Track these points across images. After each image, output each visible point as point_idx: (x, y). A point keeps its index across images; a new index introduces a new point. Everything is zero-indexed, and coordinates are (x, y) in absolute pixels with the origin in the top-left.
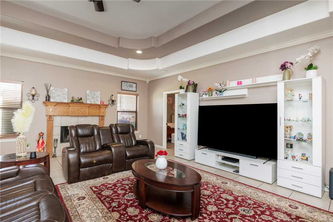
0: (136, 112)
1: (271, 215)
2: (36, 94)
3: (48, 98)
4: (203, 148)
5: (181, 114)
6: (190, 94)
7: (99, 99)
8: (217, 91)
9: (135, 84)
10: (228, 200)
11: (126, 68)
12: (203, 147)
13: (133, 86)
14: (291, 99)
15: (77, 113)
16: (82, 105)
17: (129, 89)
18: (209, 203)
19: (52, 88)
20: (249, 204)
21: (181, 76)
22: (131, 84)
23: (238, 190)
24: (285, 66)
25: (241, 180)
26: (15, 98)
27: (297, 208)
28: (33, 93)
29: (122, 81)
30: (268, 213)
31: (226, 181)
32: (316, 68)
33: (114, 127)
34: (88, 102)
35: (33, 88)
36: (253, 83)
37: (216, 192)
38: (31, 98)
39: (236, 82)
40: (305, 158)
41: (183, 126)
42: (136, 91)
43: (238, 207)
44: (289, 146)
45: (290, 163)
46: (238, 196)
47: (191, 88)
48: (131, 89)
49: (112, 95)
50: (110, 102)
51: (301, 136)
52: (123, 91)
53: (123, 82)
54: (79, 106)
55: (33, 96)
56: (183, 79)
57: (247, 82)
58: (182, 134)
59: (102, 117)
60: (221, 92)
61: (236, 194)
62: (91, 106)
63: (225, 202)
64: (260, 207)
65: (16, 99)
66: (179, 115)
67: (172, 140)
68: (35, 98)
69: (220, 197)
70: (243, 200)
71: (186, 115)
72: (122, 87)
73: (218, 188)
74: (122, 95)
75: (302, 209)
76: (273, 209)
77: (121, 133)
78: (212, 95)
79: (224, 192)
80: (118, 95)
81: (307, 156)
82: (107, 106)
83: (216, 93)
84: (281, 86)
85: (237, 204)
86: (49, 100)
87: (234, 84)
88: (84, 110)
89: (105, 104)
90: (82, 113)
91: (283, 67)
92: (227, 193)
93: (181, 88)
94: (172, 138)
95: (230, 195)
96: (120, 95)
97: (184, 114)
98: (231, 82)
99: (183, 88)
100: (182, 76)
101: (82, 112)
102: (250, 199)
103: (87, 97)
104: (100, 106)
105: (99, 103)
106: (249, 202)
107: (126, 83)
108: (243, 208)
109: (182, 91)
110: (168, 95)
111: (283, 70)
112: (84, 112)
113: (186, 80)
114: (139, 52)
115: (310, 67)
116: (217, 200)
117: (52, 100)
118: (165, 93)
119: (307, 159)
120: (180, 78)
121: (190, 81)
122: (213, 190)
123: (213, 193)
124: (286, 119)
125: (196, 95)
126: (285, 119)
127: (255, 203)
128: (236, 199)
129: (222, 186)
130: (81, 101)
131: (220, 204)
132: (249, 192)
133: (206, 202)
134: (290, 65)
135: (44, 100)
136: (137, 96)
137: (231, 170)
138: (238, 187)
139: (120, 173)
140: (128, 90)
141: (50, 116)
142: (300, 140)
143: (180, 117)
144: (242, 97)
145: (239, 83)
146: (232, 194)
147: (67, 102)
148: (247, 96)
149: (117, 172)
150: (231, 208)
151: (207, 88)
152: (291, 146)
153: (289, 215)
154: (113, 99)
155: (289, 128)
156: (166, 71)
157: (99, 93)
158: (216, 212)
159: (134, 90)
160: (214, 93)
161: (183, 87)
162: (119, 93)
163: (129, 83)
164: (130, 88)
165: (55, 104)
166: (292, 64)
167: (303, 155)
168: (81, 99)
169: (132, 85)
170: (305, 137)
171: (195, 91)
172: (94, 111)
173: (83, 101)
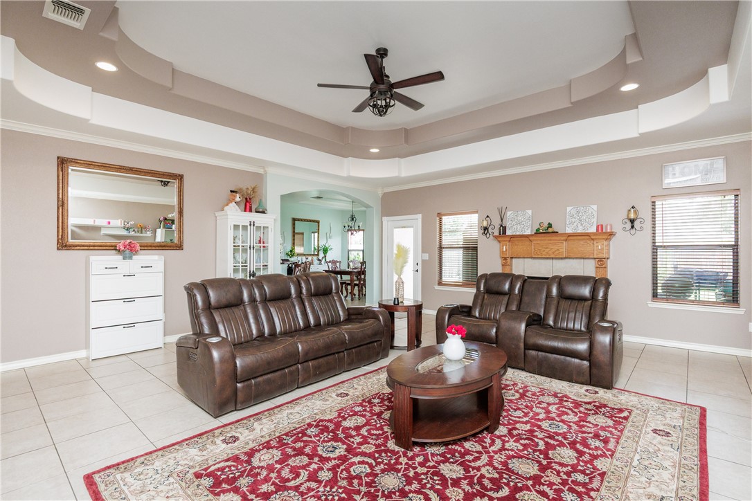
3: (501, 230)
7: (595, 220)
9: (720, 161)
11: (637, 135)
19: (509, 213)
22: (702, 163)
29: (664, 166)
33: (557, 282)
34: (569, 231)
35: (488, 217)
42: (724, 183)
49: (633, 207)
53: (667, 167)
59: (600, 262)
62: (571, 238)
72: (666, 180)
74: (667, 202)
77: (567, 298)
82: (607, 234)
86: (504, 234)
89: (608, 230)
90: (554, 252)
96: (661, 202)
103: (567, 220)
105: (593, 230)
107: (682, 166)
112: (558, 250)
114: (629, 88)
117: (508, 233)
130: (550, 230)
136: (736, 196)
141: (505, 259)
147: (530, 233)
154: (632, 216)
157: (595, 207)
163: (692, 164)
165: (513, 239)
172: (579, 247)
173: (555, 228)
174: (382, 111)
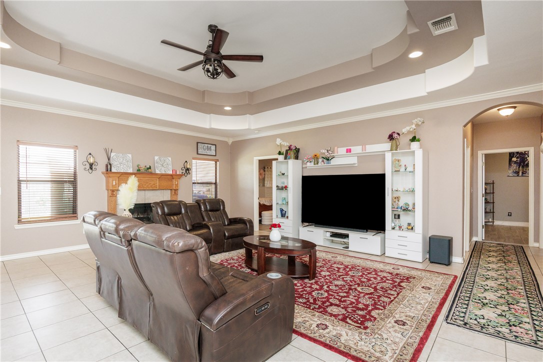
0: (216, 184)
1: (376, 274)
2: (95, 162)
3: (109, 168)
4: (308, 226)
5: (280, 185)
6: (291, 162)
7: (170, 167)
8: (324, 158)
9: (215, 146)
10: (339, 268)
11: (207, 126)
12: (308, 224)
13: (212, 148)
14: (398, 170)
15: (145, 186)
16: (150, 176)
17: (206, 152)
18: (322, 271)
19: (113, 154)
20: (358, 269)
21: (279, 139)
22: (209, 145)
23: (347, 261)
24: (392, 136)
25: (351, 254)
26: (68, 168)
27: (398, 269)
28: (91, 160)
29: (197, 143)
30: (373, 273)
31: (336, 255)
32: (419, 141)
33: (203, 203)
34: (158, 172)
35: (90, 154)
36: (363, 151)
37: (327, 264)
38: (88, 166)
39: (344, 149)
40: (410, 228)
41: (283, 201)
42: (216, 156)
43: (348, 271)
44: (397, 217)
45: (397, 232)
46: (348, 265)
47: (292, 154)
48: (209, 153)
49: (186, 162)
50: (183, 171)
51: (408, 206)
52: (199, 155)
53: (199, 144)
54: (147, 177)
55: (91, 165)
56: (283, 143)
57: (357, 149)
58: (282, 210)
59: (175, 191)
60: (328, 160)
61: (346, 264)
62: (162, 176)
63: (337, 269)
64: (367, 270)
65: (70, 169)
66: (277, 186)
67: (262, 220)
68: (94, 167)
69: (332, 266)
70: (352, 267)
71: (286, 187)
72: (199, 150)
73: (329, 261)
74: (198, 161)
75: (403, 269)
76: (379, 271)
77: (211, 211)
78: (318, 164)
79: (335, 263)
80: (193, 161)
81: (412, 225)
82: (181, 176)
83: (323, 161)
84: (388, 157)
85: (348, 269)
86: (110, 171)
87: (342, 151)
88: (153, 183)
89: (178, 173)
90: (151, 186)
91: (391, 137)
92: (338, 264)
93: (280, 153)
94: (262, 217)
95: (341, 265)
96: (195, 161)
97: (284, 186)
98: (339, 149)
99: (283, 154)
100: (281, 139)
101: (151, 184)
102: (359, 266)
103: (156, 165)
104: (174, 177)
105: (171, 172)
106: (358, 268)
107: (203, 145)
108: (352, 272)
109: (281, 158)
110: (260, 161)
111: (390, 140)
112: (154, 184)
113: (286, 144)
114: (228, 108)
115: (414, 139)
116: (329, 268)
117: (114, 170)
118: (256, 159)
119: (412, 228)
120: (279, 141)
121: (291, 146)
122: (324, 262)
123: (325, 264)
124: (394, 190)
125: (299, 162)
126: (392, 190)
127: (363, 268)
128: (347, 267)
129: (333, 259)
130: (150, 170)
131: (332, 271)
132: (357, 262)
133: (319, 270)
134: (397, 135)
135: (104, 170)
136: (216, 162)
137: (341, 247)
138: (348, 259)
139: (219, 255)
140: (205, 154)
141: (113, 191)
142: (406, 210)
143: (279, 189)
144: (351, 166)
145: (349, 151)
146: (342, 264)
147: (132, 172)
148: (356, 165)
149: (216, 254)
150: (342, 272)
151: (312, 155)
152: (399, 217)
153: (391, 274)
154: (188, 167)
155: (397, 199)
156: (259, 131)
157: (170, 159)
158: (328, 276)
159: (213, 154)
160: (320, 160)
161: (282, 152)
162: (194, 159)
163: (206, 145)
164: (208, 151)
165: (119, 175)
166: (399, 134)
167: (409, 224)
168: (150, 168)
169: (210, 147)
170: (410, 208)
171: (297, 158)
172: (165, 183)
173: (152, 170)
174: (215, 75)
